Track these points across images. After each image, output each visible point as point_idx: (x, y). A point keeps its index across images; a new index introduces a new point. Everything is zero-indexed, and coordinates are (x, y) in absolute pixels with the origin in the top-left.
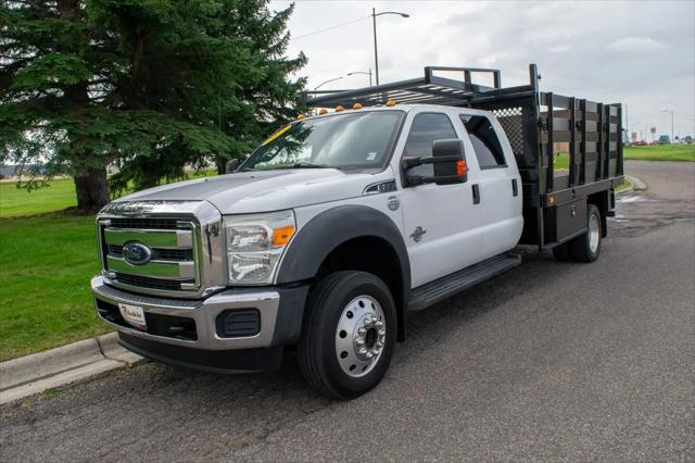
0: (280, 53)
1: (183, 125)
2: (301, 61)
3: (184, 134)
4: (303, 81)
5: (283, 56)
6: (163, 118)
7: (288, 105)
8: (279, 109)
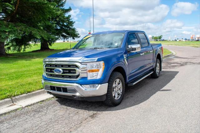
0: (63, 7)
1: (32, 28)
2: (69, 10)
3: (32, 31)
4: (70, 16)
5: (64, 8)
6: (25, 26)
7: (65, 24)
8: (62, 25)
